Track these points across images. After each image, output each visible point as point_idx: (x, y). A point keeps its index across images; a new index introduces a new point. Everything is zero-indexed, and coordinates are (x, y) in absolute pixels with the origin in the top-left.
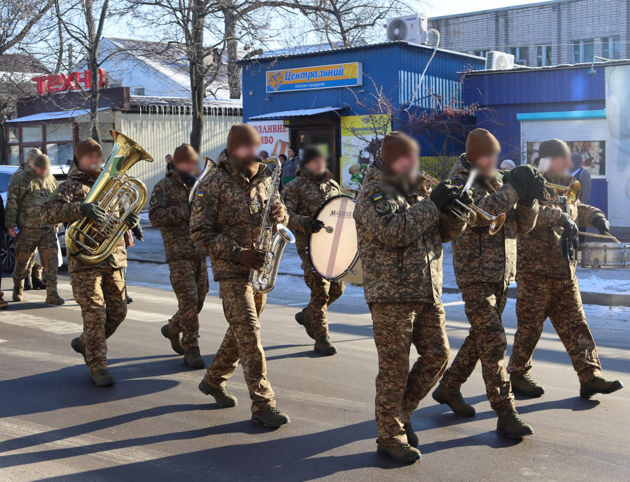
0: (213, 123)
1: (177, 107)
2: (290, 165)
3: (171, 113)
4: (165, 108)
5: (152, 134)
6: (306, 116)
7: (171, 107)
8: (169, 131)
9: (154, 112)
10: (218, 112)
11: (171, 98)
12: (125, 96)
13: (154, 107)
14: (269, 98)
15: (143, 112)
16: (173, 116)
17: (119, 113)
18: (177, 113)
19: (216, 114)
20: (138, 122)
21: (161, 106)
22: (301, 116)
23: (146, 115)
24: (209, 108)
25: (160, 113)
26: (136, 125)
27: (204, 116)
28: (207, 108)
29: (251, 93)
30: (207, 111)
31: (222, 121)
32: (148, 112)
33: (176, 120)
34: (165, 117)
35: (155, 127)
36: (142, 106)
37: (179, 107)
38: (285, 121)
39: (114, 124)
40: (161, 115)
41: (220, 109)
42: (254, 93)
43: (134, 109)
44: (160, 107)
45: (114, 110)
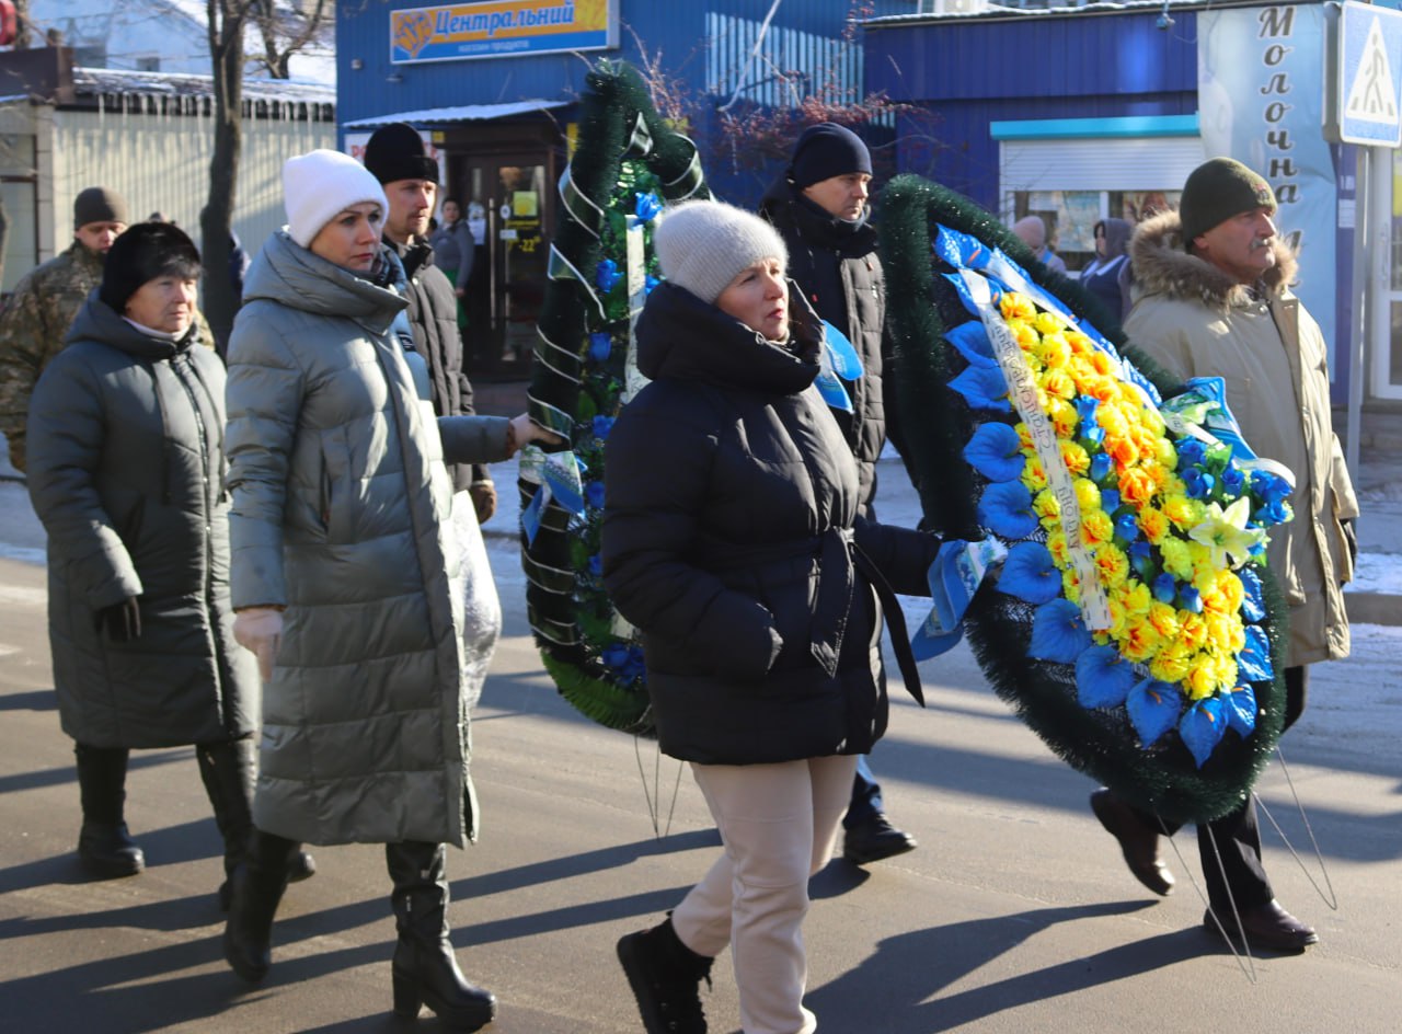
0: (285, 138)
1: (194, 100)
2: (444, 241)
3: (178, 112)
4: (165, 100)
5: (132, 162)
6: (479, 122)
7: (178, 99)
8: (173, 156)
9: (136, 110)
10: (296, 112)
11: (188, 76)
12: (61, 66)
13: (136, 98)
14: (399, 76)
15: (109, 109)
16: (183, 120)
17: (46, 112)
18: (195, 113)
19: (292, 117)
20: (97, 133)
21: (155, 94)
22: (467, 122)
23: (116, 117)
24: (276, 104)
25: (152, 111)
26: (89, 141)
27: (245, 120)
28: (269, 102)
29: (355, 65)
30: (270, 110)
31: (307, 135)
32: (119, 110)
33: (193, 130)
34: (164, 121)
35: (139, 146)
36: (105, 95)
37: (199, 98)
38: (436, 134)
39: (34, 138)
40: (153, 117)
41: (303, 106)
42: (363, 64)
43: (86, 102)
44: (150, 99)
45: (34, 103)
